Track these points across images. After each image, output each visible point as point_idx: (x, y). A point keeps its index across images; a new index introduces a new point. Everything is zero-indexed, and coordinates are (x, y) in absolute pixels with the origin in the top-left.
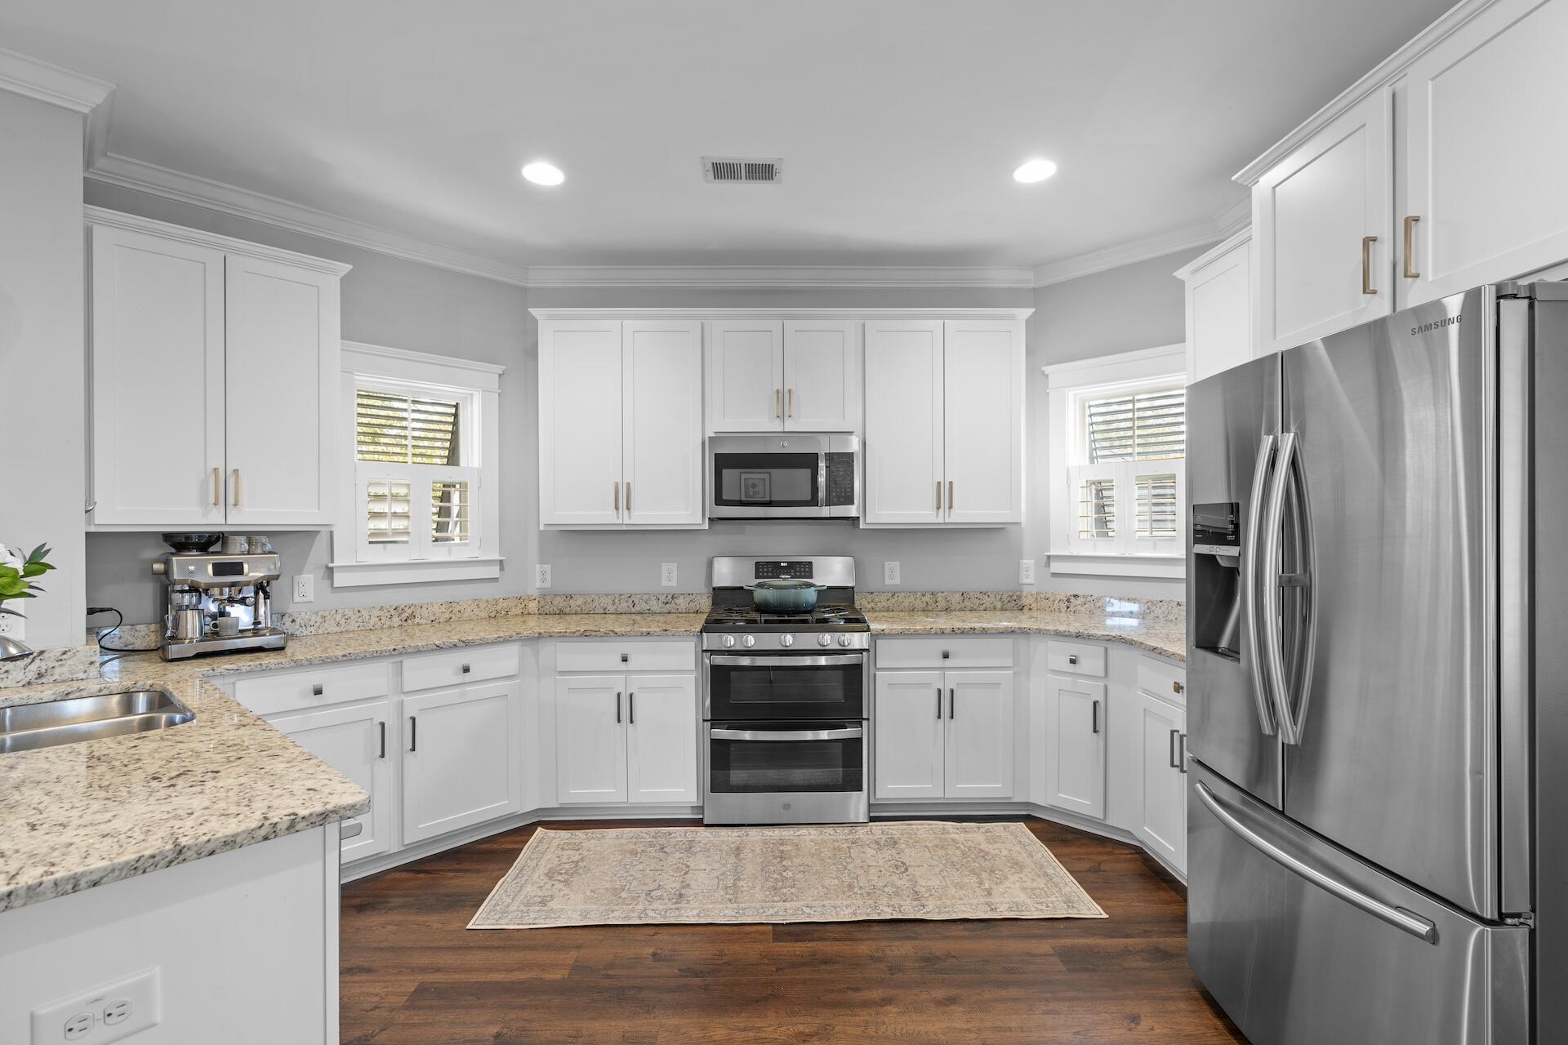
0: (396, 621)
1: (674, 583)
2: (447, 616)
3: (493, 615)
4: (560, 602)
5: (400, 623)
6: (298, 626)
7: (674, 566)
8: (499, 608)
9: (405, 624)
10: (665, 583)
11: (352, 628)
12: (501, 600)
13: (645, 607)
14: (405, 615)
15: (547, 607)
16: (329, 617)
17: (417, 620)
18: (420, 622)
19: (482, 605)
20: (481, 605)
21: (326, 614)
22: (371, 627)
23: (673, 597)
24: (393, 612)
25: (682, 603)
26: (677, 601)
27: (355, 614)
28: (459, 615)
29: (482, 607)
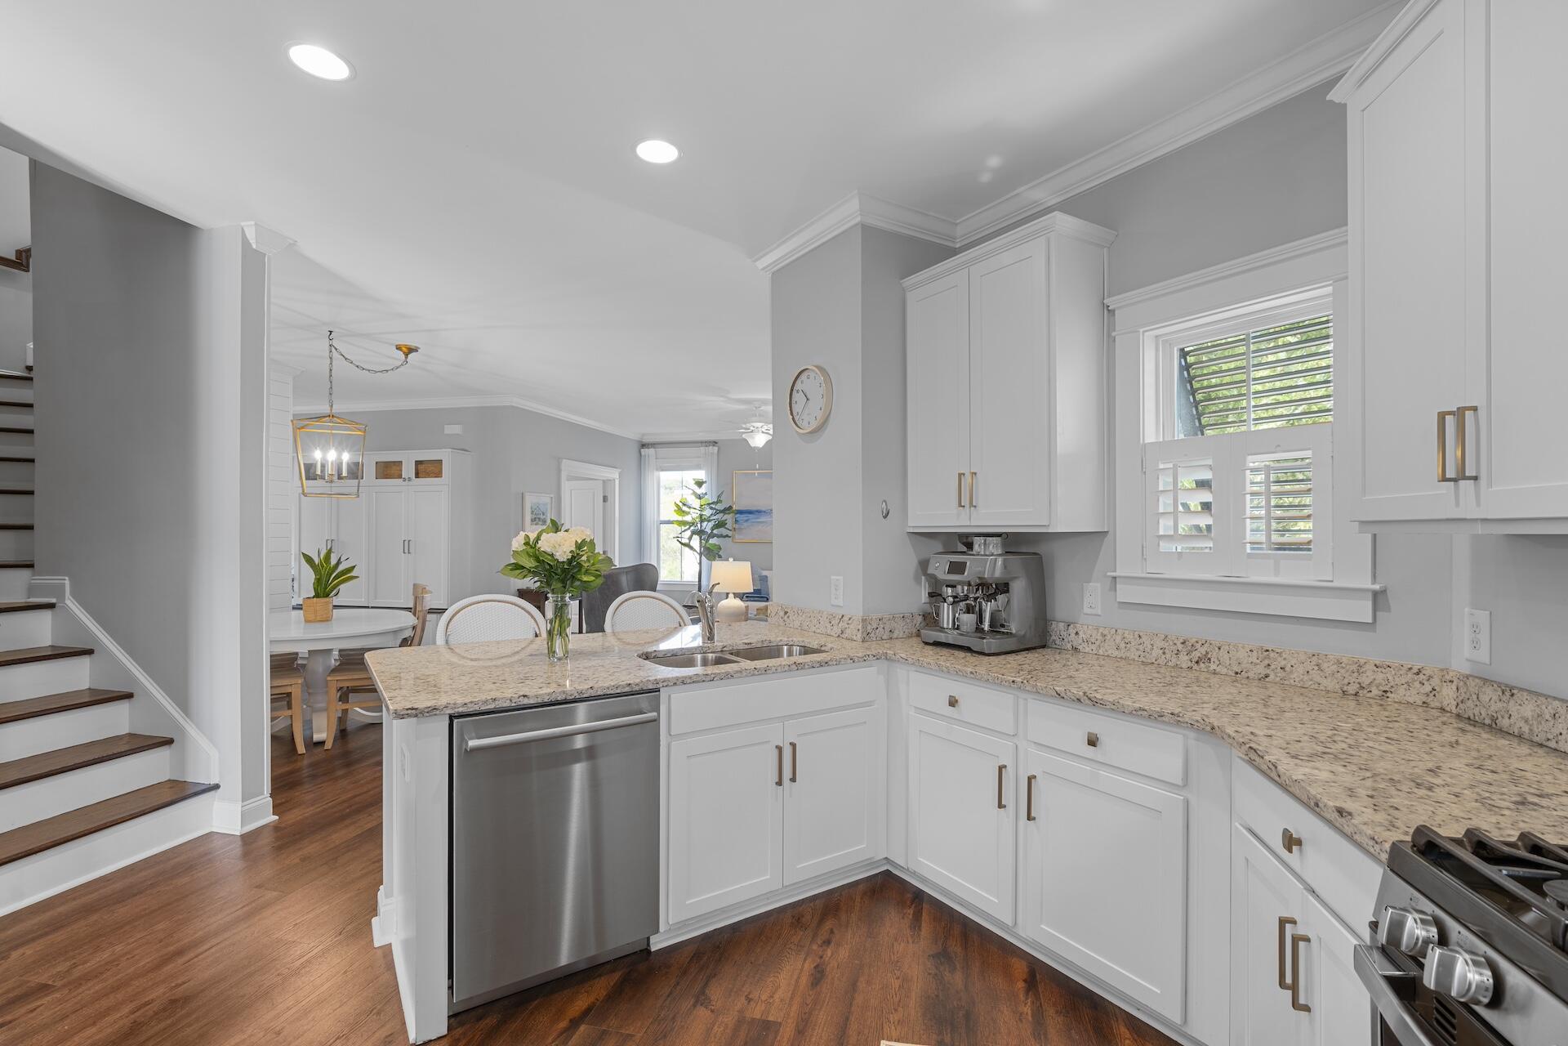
0: (1184, 660)
2: (1263, 671)
3: (1352, 689)
4: (1490, 702)
5: (1189, 664)
6: (1081, 641)
8: (1366, 681)
9: (1196, 667)
11: (1132, 657)
12: (1370, 667)
14: (1196, 655)
15: (1470, 703)
16: (1109, 637)
17: (1213, 666)
18: (1218, 670)
19: (1329, 667)
20: (1325, 666)
21: (1106, 632)
22: (1154, 661)
24: (1180, 647)
27: (1135, 639)
28: (1281, 674)
29: (1328, 671)
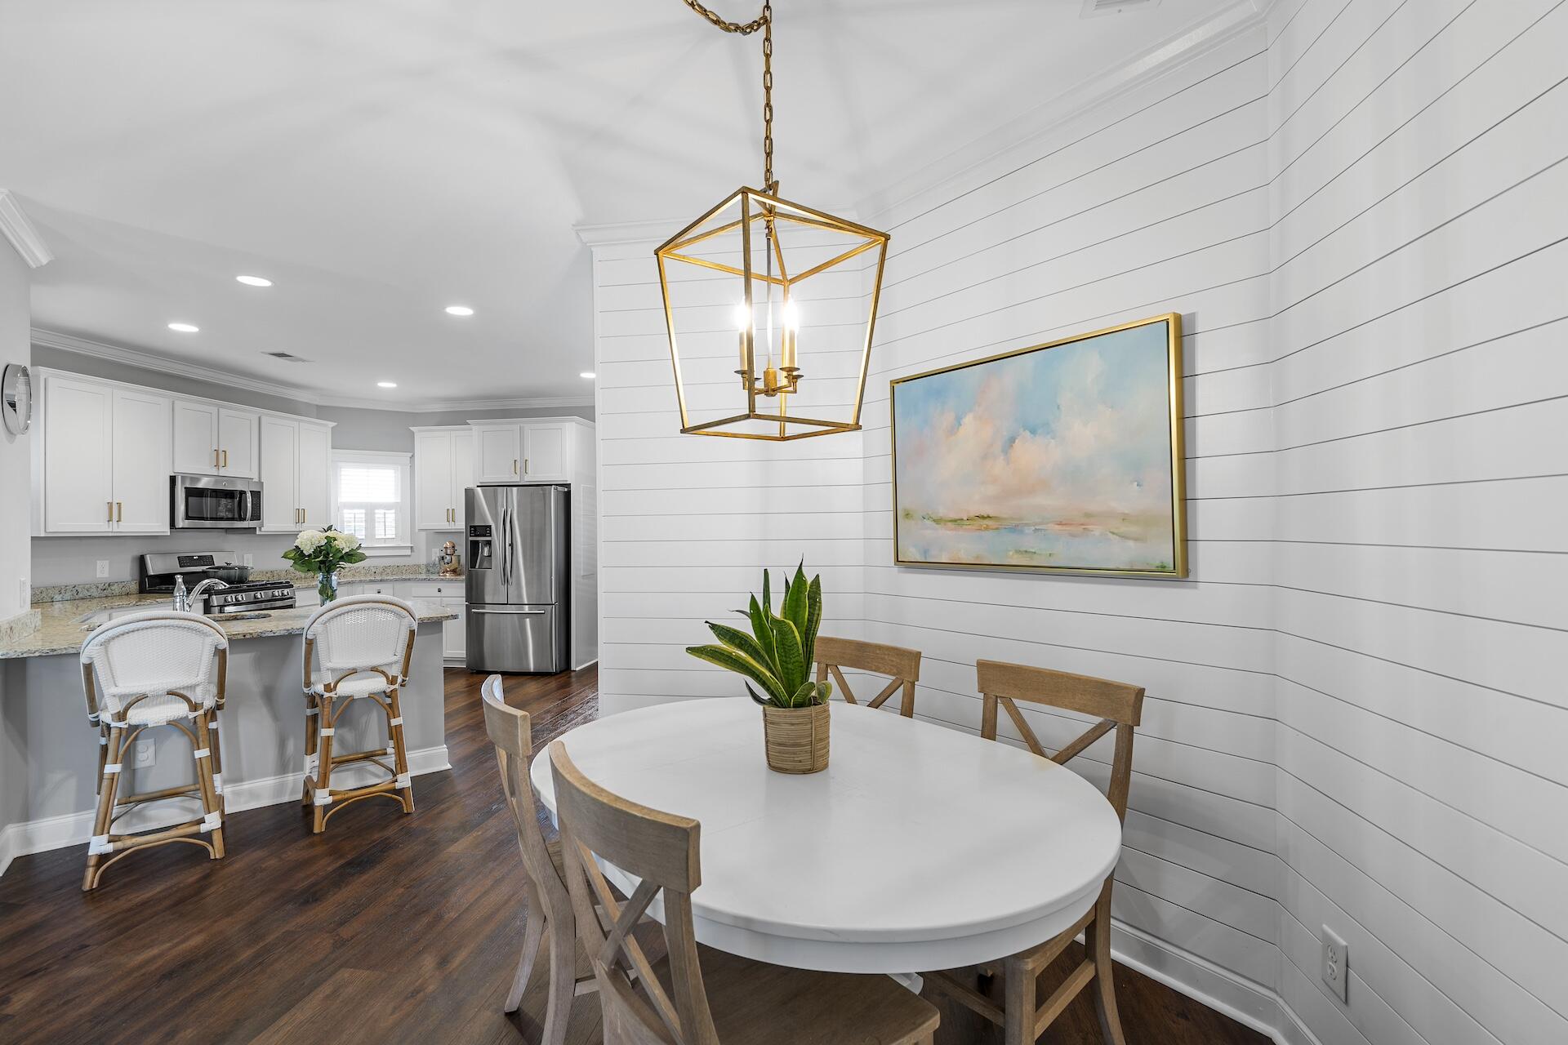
1: (106, 575)
7: (106, 563)
10: (99, 575)
13: (87, 594)
23: (109, 585)
25: (116, 589)
26: (113, 588)
